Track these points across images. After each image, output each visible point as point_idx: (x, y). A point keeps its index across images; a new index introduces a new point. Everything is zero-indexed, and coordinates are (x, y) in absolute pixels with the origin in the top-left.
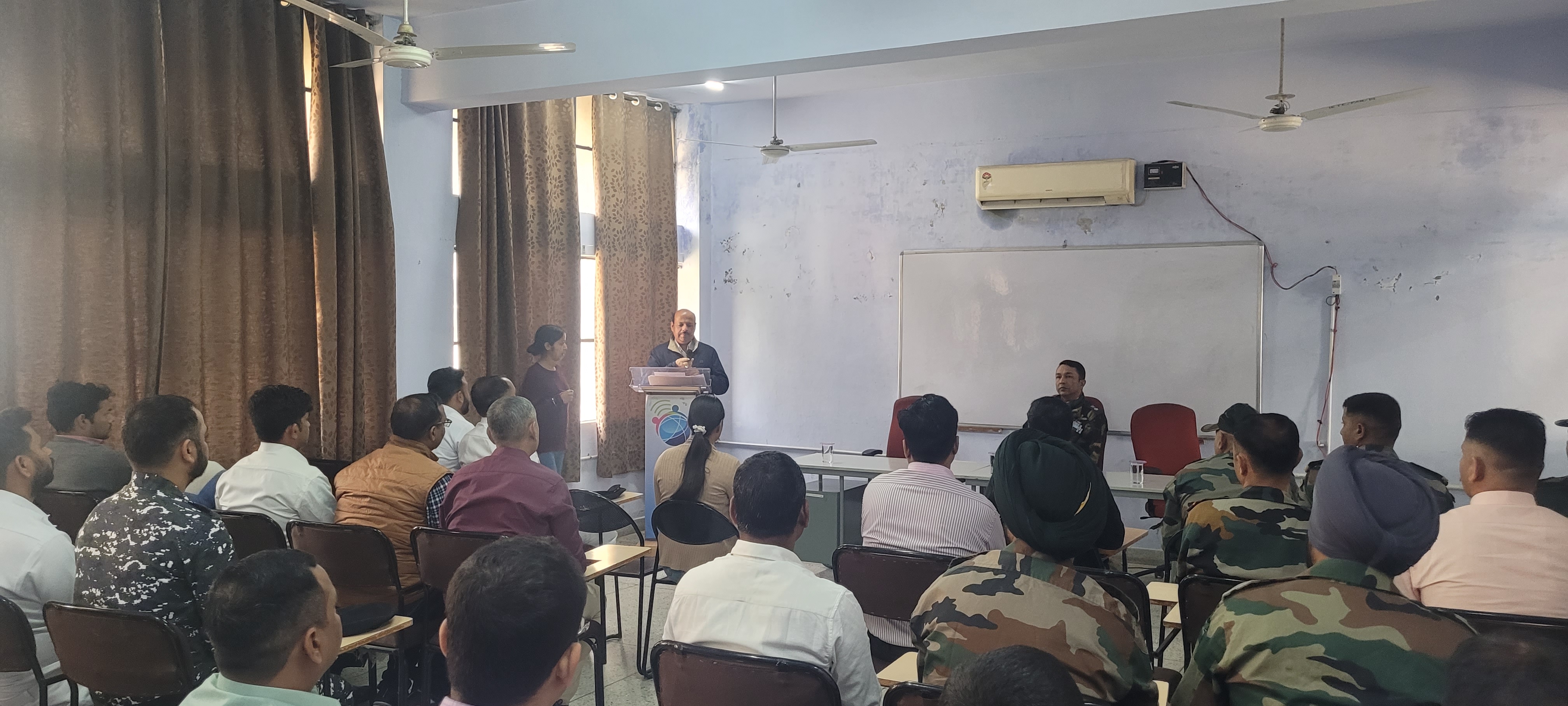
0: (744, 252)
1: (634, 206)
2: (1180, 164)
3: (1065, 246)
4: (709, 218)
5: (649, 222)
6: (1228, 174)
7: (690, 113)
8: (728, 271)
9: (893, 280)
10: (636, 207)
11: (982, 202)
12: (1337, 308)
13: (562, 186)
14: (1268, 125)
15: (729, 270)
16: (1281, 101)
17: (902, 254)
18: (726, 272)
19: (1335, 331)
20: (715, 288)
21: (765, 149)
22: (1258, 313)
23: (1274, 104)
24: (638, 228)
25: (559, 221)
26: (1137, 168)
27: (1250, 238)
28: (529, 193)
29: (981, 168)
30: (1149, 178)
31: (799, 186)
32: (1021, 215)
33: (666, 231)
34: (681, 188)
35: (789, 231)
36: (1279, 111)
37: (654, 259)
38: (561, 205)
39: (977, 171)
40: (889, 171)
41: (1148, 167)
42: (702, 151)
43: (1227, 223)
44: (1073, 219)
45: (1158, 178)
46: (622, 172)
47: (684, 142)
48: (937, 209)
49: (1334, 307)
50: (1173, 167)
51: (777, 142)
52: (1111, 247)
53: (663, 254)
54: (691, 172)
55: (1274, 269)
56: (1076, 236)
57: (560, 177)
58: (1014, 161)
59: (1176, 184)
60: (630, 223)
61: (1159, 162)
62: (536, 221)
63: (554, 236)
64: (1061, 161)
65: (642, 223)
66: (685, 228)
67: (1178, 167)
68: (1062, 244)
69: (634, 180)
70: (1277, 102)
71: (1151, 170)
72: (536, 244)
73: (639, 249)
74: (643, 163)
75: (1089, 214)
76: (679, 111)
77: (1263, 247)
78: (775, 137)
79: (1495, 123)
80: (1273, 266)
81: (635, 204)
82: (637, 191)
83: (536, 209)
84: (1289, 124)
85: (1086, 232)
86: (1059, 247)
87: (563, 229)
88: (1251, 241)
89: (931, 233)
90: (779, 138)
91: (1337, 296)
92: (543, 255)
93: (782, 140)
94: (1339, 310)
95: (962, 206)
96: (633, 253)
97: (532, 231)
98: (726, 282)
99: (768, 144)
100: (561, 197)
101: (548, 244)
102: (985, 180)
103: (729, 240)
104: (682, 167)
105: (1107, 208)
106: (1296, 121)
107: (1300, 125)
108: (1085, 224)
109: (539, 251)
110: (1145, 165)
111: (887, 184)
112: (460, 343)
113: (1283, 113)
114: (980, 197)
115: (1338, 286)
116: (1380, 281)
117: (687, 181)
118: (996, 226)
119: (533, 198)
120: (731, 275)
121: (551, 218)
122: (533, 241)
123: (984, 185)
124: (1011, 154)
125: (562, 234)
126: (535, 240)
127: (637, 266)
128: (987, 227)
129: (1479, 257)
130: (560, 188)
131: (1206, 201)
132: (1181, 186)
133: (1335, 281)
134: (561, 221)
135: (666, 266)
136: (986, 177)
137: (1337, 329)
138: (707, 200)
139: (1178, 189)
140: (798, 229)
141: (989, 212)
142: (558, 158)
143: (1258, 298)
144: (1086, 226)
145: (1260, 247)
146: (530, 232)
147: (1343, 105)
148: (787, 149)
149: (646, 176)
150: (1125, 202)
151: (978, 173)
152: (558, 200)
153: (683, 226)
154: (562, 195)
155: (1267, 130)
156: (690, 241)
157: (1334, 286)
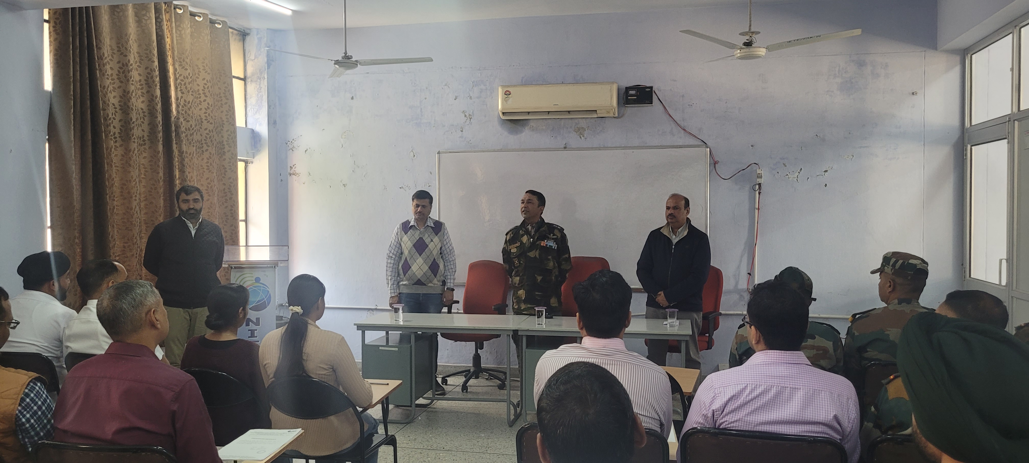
0: (306, 151)
2: (651, 88)
3: (565, 148)
6: (683, 96)
8: (292, 166)
9: (431, 173)
11: (503, 113)
12: (759, 193)
15: (294, 166)
16: (751, 37)
17: (439, 153)
19: (758, 209)
20: (282, 180)
21: (337, 62)
22: (706, 197)
23: (745, 39)
25: (140, 119)
26: (619, 90)
27: (700, 143)
28: (111, 92)
29: (503, 86)
30: (629, 98)
31: (352, 98)
32: (532, 124)
33: (228, 131)
34: (250, 98)
35: (344, 134)
36: (748, 44)
38: (142, 105)
39: (500, 90)
40: (427, 88)
41: (628, 89)
42: (269, 67)
43: (683, 131)
44: (571, 127)
45: (636, 97)
47: (252, 60)
48: (466, 118)
49: (757, 192)
50: (647, 90)
51: (347, 57)
52: (599, 149)
53: (225, 149)
54: (260, 85)
56: (573, 140)
57: (140, 80)
58: (526, 83)
59: (649, 102)
61: (634, 86)
62: (118, 117)
63: (136, 133)
64: (561, 83)
66: (255, 130)
67: (650, 90)
68: (563, 146)
70: (748, 37)
71: (630, 91)
72: (118, 139)
75: (583, 124)
76: (248, 34)
77: (709, 149)
78: (346, 53)
79: (861, 64)
80: (716, 163)
83: (119, 107)
84: (758, 53)
85: (581, 137)
86: (561, 148)
87: (144, 126)
88: (701, 145)
89: (461, 137)
90: (349, 54)
91: (760, 185)
92: (126, 149)
93: (351, 56)
94: (761, 194)
95: (485, 117)
97: (115, 127)
98: (291, 175)
99: (340, 59)
100: (142, 99)
101: (130, 139)
102: (506, 96)
103: (293, 141)
104: (251, 81)
105: (596, 119)
106: (762, 52)
108: (580, 131)
109: (121, 145)
110: (626, 88)
111: (425, 99)
113: (751, 46)
114: (503, 109)
115: (761, 177)
116: (788, 173)
117: (257, 92)
118: (512, 132)
119: (114, 97)
120: (295, 169)
121: (133, 116)
122: (114, 136)
123: (505, 100)
124: (523, 78)
125: (143, 130)
126: (117, 135)
128: (506, 133)
129: (852, 157)
130: (141, 90)
131: (668, 116)
132: (652, 104)
133: (759, 174)
135: (227, 160)
136: (507, 93)
137: (759, 208)
139: (650, 106)
140: (352, 133)
141: (507, 122)
142: (138, 64)
143: (706, 186)
144: (580, 133)
145: (707, 149)
148: (355, 64)
150: (612, 115)
152: (140, 101)
154: (143, 96)
156: (260, 141)
157: (758, 177)
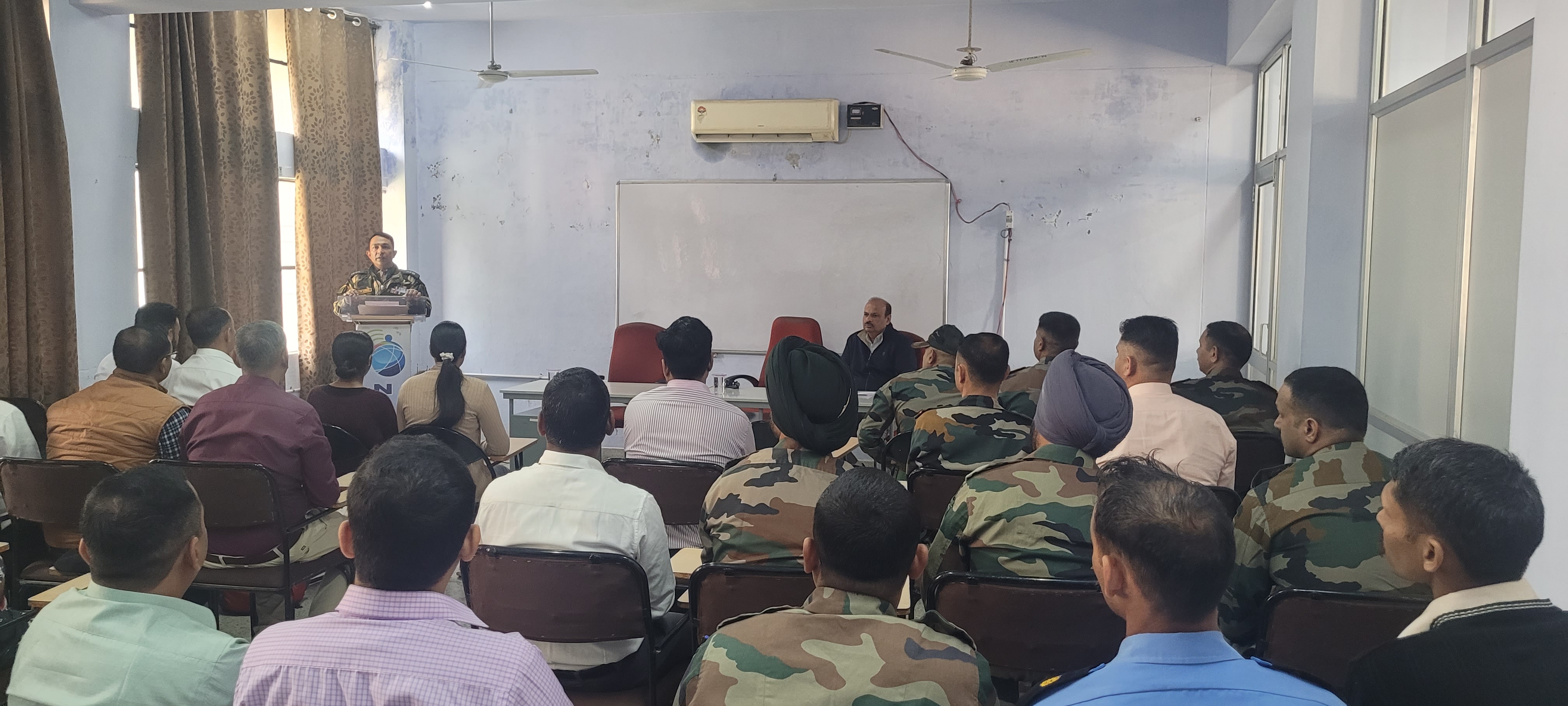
0: (453, 178)
1: (334, 127)
2: (879, 106)
3: (775, 180)
4: (414, 141)
5: (351, 144)
6: (920, 117)
7: (391, 30)
8: (436, 197)
9: (609, 209)
10: (335, 128)
11: (697, 135)
12: (1009, 241)
13: (254, 102)
14: (960, 75)
15: (438, 196)
16: (970, 54)
17: (618, 183)
18: (434, 198)
19: (1008, 260)
20: (423, 215)
21: (483, 74)
22: (945, 244)
23: (964, 55)
24: (339, 151)
25: (253, 140)
26: (840, 107)
27: (937, 176)
28: (219, 109)
29: (696, 101)
30: (852, 118)
31: (511, 111)
32: (734, 148)
33: (368, 154)
34: (383, 109)
35: (501, 157)
36: (968, 63)
37: (357, 184)
38: (255, 123)
39: (693, 105)
40: (604, 101)
41: (850, 107)
42: (405, 71)
43: (919, 161)
44: (782, 154)
45: (860, 118)
46: (320, 90)
47: (384, 61)
48: (653, 140)
49: (1007, 239)
50: (873, 109)
51: (494, 67)
52: (816, 181)
53: (367, 178)
54: (394, 92)
55: (958, 204)
56: (785, 169)
57: (252, 93)
58: (727, 97)
59: (876, 125)
60: (330, 144)
61: (860, 103)
62: (227, 138)
63: (248, 157)
64: (771, 98)
65: (344, 144)
66: (388, 151)
67: (877, 108)
68: (773, 177)
69: (332, 99)
70: (967, 54)
71: (853, 110)
72: (228, 165)
73: (341, 173)
74: (342, 82)
75: (797, 150)
76: (379, 27)
77: (949, 184)
78: (493, 62)
79: (1135, 81)
80: (958, 202)
81: (335, 125)
82: (337, 111)
83: (227, 127)
84: (976, 74)
85: (794, 167)
86: (770, 180)
87: (257, 148)
88: (940, 179)
89: (647, 164)
90: (496, 63)
91: (1010, 230)
92: (236, 176)
93: (500, 66)
94: (1011, 242)
95: (677, 139)
96: (334, 176)
97: (224, 151)
98: (434, 208)
99: (486, 69)
100: (254, 115)
101: (241, 164)
102: (700, 114)
103: (437, 166)
104: (384, 87)
105: (813, 144)
106: (982, 73)
107: (985, 76)
108: (793, 159)
109: (231, 172)
110: (848, 106)
111: (603, 114)
112: (145, 270)
113: (971, 64)
114: (696, 130)
115: (1011, 221)
116: (1044, 217)
117: (390, 102)
118: (711, 158)
119: (223, 114)
120: (439, 201)
121: (244, 136)
122: (225, 160)
123: (699, 118)
124: (724, 90)
125: (256, 154)
126: (226, 160)
127: (339, 189)
128: (702, 160)
129: (1121, 197)
130: (253, 105)
131: (901, 142)
132: (880, 126)
133: (1008, 217)
134: (254, 140)
135: (369, 191)
136: (702, 110)
137: (1009, 259)
138: (412, 123)
139: (876, 129)
140: (511, 156)
141: (704, 145)
142: (249, 72)
143: (945, 231)
144: (794, 161)
145: (947, 184)
146: (221, 151)
147: (1020, 60)
148: (505, 75)
149: (346, 95)
150: (830, 139)
151: (693, 107)
152: (252, 117)
153: (387, 149)
154: (255, 112)
155: (958, 79)
156: (395, 164)
157: (1007, 221)
